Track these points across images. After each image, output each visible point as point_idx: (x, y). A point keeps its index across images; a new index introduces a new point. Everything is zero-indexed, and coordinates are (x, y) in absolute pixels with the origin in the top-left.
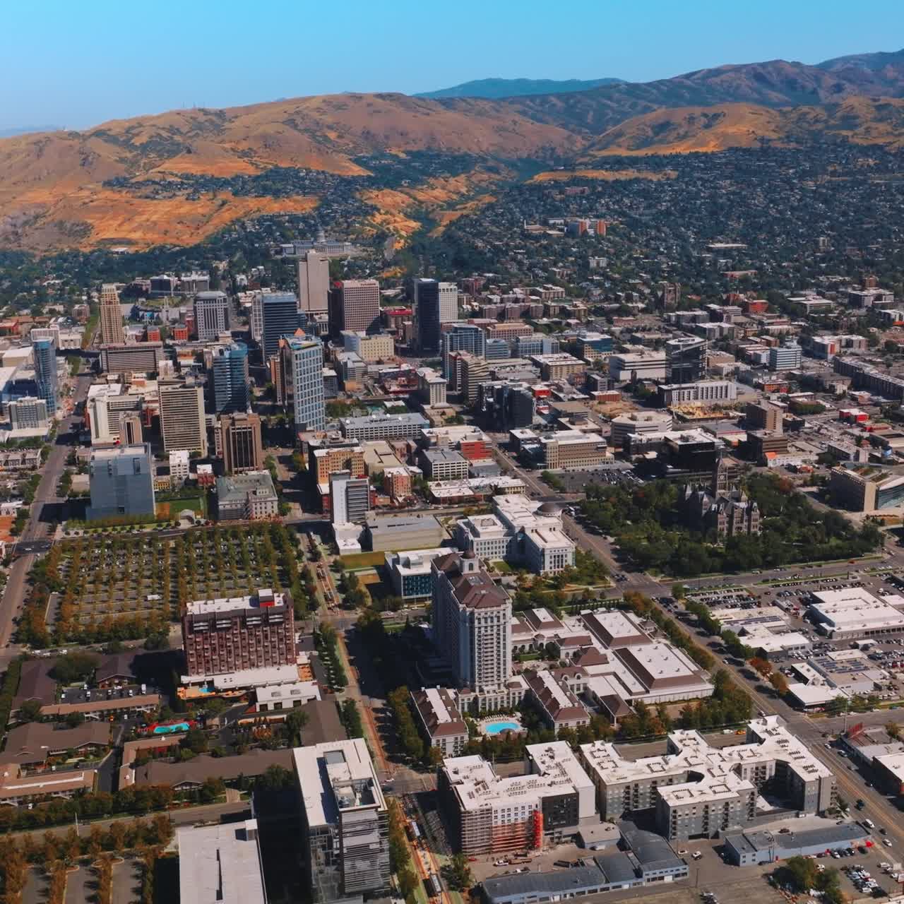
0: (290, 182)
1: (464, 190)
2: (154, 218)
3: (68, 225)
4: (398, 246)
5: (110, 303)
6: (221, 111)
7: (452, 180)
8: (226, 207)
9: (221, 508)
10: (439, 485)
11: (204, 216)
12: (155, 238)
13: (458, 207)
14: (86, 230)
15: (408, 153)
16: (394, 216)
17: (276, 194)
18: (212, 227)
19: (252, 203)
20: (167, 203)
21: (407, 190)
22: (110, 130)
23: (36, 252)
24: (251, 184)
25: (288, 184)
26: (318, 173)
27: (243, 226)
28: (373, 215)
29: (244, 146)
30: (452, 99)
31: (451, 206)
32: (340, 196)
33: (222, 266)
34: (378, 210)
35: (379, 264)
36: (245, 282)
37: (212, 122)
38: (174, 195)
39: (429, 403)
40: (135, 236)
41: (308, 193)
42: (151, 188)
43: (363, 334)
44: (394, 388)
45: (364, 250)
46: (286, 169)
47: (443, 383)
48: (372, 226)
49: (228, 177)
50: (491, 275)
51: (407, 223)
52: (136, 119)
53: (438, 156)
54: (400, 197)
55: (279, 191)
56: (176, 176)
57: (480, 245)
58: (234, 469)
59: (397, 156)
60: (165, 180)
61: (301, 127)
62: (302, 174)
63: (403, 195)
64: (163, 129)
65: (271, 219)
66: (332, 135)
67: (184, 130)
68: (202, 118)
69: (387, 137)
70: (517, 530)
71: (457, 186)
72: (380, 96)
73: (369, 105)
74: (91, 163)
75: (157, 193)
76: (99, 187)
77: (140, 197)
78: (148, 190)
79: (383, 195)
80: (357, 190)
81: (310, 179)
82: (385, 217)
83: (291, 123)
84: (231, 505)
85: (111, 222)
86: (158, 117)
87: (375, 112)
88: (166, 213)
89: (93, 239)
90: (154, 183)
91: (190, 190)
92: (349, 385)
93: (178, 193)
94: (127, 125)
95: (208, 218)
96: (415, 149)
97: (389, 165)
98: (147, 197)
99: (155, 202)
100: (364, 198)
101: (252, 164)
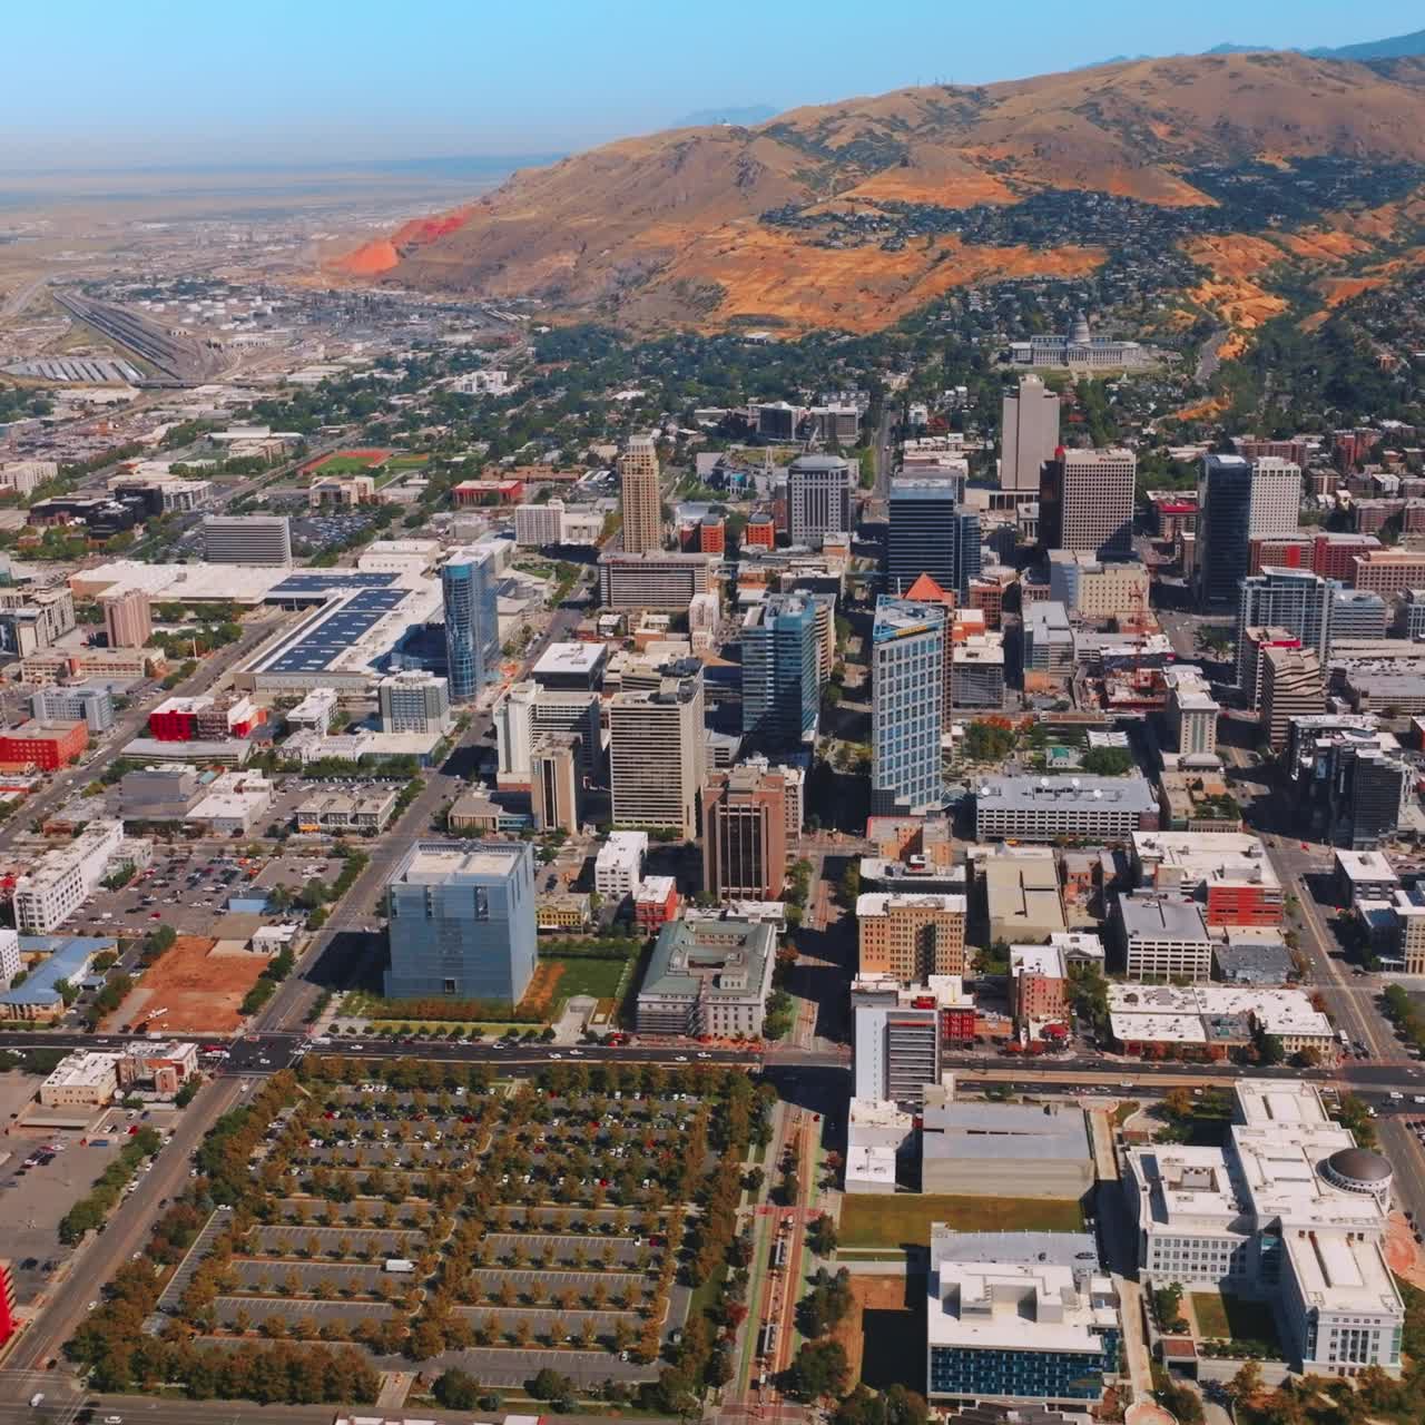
0: (1066, 219)
1: (1386, 234)
2: (824, 281)
3: (691, 288)
4: (1228, 351)
5: (640, 471)
6: (979, 89)
7: (1366, 216)
8: (946, 263)
9: (642, 1007)
10: (1131, 998)
11: (905, 278)
12: (816, 315)
13: (1366, 269)
14: (715, 298)
15: (1294, 161)
16: (1238, 287)
17: (1035, 240)
18: (915, 300)
19: (989, 257)
20: (848, 253)
21: (1276, 235)
22: (794, 124)
23: (636, 333)
24: (997, 220)
25: (1060, 221)
26: (1119, 200)
27: (965, 302)
28: (1199, 287)
29: (1000, 152)
30: (1395, 61)
31: (1355, 265)
32: (1146, 247)
33: (898, 382)
34: (1210, 276)
35: (1177, 392)
36: (924, 420)
37: (961, 109)
38: (863, 241)
39: (1177, 751)
40: (786, 312)
41: (1092, 240)
42: (828, 229)
43: (1089, 559)
44: (1122, 695)
45: (1162, 359)
46: (1064, 193)
47: (1212, 712)
48: (1189, 307)
49: (960, 208)
50: (1395, 424)
51: (1260, 301)
52: (838, 105)
53: (1350, 167)
54: (1260, 249)
55: (1041, 234)
56: (876, 205)
57: (1385, 357)
58: (721, 889)
59: (1273, 168)
60: (853, 214)
61: (1107, 116)
62: (1089, 204)
63: (1266, 244)
64: (879, 121)
65: (1016, 287)
66: (1160, 130)
67: (912, 123)
68: (946, 102)
69: (1259, 133)
70: (1262, 1224)
71: (1375, 227)
72: (1257, 59)
73: (1234, 75)
74: (752, 182)
75: (836, 237)
76: (752, 222)
77: (807, 243)
78: (821, 232)
79: (1228, 244)
80: (1181, 234)
81: (1102, 214)
82: (1219, 288)
83: (1092, 110)
84: (664, 1004)
85: (756, 286)
86: (875, 101)
87: (1245, 87)
88: (843, 274)
89: (724, 313)
90: (835, 218)
91: (892, 233)
92: (1031, 677)
93: (869, 237)
94: (827, 114)
95: (910, 282)
96: (1307, 156)
97: (1254, 184)
98: (817, 244)
99: (829, 252)
100: (1193, 248)
101: (1008, 184)
